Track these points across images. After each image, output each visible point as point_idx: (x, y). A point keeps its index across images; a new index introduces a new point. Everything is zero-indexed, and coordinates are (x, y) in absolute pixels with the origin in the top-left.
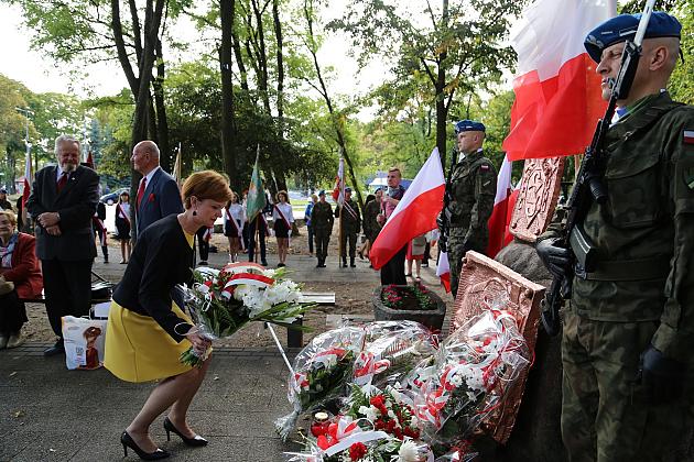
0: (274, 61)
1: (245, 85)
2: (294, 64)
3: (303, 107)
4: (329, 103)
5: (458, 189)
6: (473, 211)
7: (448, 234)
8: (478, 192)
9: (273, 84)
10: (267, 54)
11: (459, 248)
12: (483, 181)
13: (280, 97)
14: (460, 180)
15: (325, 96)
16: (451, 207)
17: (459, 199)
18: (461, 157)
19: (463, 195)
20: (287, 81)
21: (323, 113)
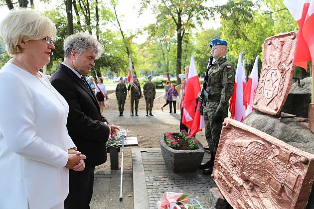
0: (94, 11)
1: (79, 23)
2: (104, 13)
3: (109, 35)
4: (122, 33)
5: (212, 79)
6: (222, 93)
7: (205, 105)
8: (225, 81)
9: (93, 22)
10: (90, 7)
11: (213, 114)
12: (228, 75)
13: (98, 29)
14: (214, 74)
15: (120, 30)
16: (207, 89)
17: (213, 85)
18: (214, 60)
19: (215, 83)
20: (101, 21)
21: (119, 38)
